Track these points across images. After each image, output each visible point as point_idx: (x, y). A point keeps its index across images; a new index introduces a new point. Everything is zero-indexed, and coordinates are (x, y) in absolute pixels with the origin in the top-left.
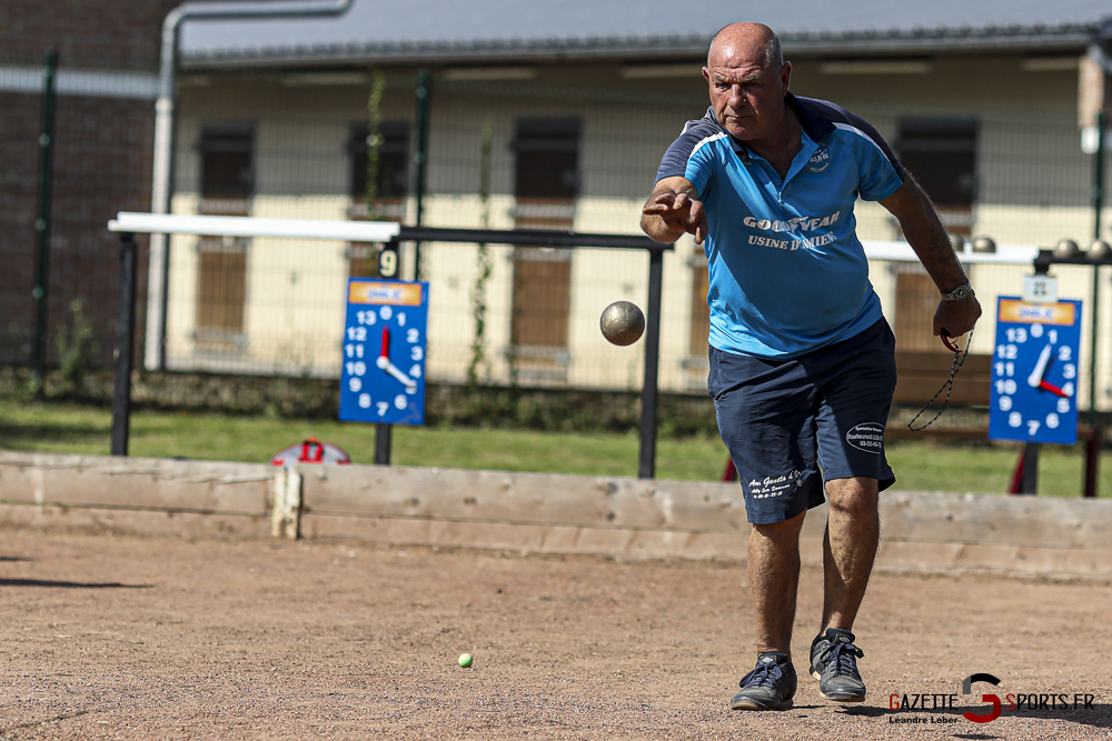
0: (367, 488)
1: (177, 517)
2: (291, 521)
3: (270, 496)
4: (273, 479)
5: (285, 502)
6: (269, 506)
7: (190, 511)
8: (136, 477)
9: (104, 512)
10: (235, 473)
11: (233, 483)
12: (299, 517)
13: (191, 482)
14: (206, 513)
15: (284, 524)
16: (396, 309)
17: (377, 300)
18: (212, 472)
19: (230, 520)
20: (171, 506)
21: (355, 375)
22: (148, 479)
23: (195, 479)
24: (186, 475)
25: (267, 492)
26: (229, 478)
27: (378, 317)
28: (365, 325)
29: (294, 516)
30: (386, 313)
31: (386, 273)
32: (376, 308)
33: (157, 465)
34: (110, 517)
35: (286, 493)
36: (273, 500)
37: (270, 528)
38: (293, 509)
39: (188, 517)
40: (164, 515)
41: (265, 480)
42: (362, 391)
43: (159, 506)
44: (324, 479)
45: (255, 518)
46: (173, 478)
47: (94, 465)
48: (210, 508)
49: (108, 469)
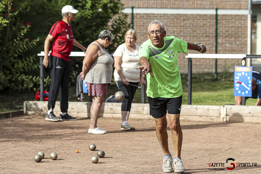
0: (240, 110)
1: (201, 117)
2: (225, 118)
3: (220, 113)
4: (221, 109)
5: (223, 114)
6: (220, 114)
7: (204, 116)
8: (193, 109)
9: (186, 116)
10: (213, 108)
11: (212, 110)
12: (226, 117)
13: (204, 110)
14: (207, 116)
15: (223, 118)
16: (245, 72)
17: (241, 71)
18: (208, 108)
19: (212, 118)
20: (200, 115)
21: (237, 87)
22: (195, 109)
23: (204, 109)
24: (203, 108)
25: (219, 112)
26: (212, 109)
27: (242, 74)
28: (239, 76)
29: (225, 117)
30: (243, 73)
31: (243, 65)
32: (241, 72)
33: (197, 106)
34: (188, 118)
35: (223, 112)
36: (221, 113)
37: (220, 119)
38: (225, 115)
39: (204, 117)
40: (199, 117)
41: (219, 109)
42: (239, 90)
43: (198, 115)
44: (231, 109)
45: (217, 117)
46: (200, 109)
47: (184, 107)
48: (208, 115)
49: (187, 108)
